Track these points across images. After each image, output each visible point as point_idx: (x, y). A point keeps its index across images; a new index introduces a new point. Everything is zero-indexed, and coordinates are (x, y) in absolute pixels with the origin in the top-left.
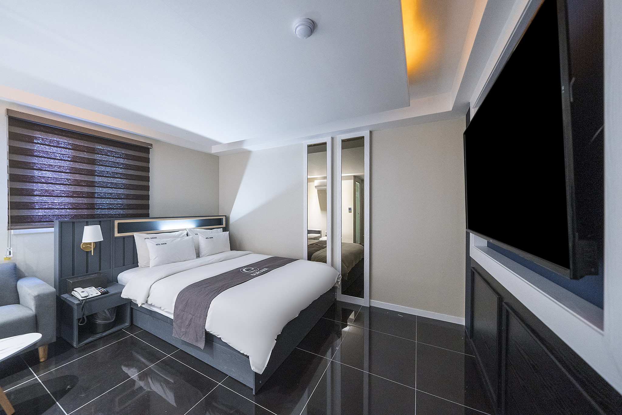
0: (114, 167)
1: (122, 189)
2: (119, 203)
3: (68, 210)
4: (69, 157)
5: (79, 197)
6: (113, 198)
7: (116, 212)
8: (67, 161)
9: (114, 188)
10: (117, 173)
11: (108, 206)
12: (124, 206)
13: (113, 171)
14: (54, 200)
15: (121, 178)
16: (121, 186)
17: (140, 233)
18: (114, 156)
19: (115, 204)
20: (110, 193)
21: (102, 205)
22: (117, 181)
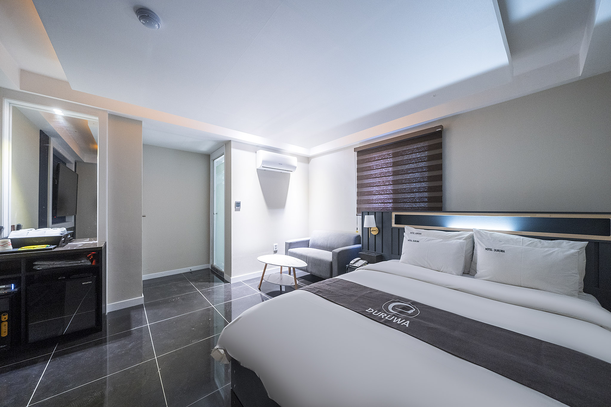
0: (407, 164)
1: (414, 183)
2: (411, 197)
3: (379, 204)
4: (379, 166)
5: (385, 194)
6: (407, 193)
7: (409, 206)
8: (379, 168)
9: (408, 183)
10: (409, 169)
11: (403, 200)
12: (415, 200)
13: (407, 168)
14: (373, 197)
15: (413, 173)
16: (413, 180)
17: (410, 226)
18: (407, 154)
19: (408, 198)
20: (404, 188)
21: (398, 200)
22: (409, 176)
